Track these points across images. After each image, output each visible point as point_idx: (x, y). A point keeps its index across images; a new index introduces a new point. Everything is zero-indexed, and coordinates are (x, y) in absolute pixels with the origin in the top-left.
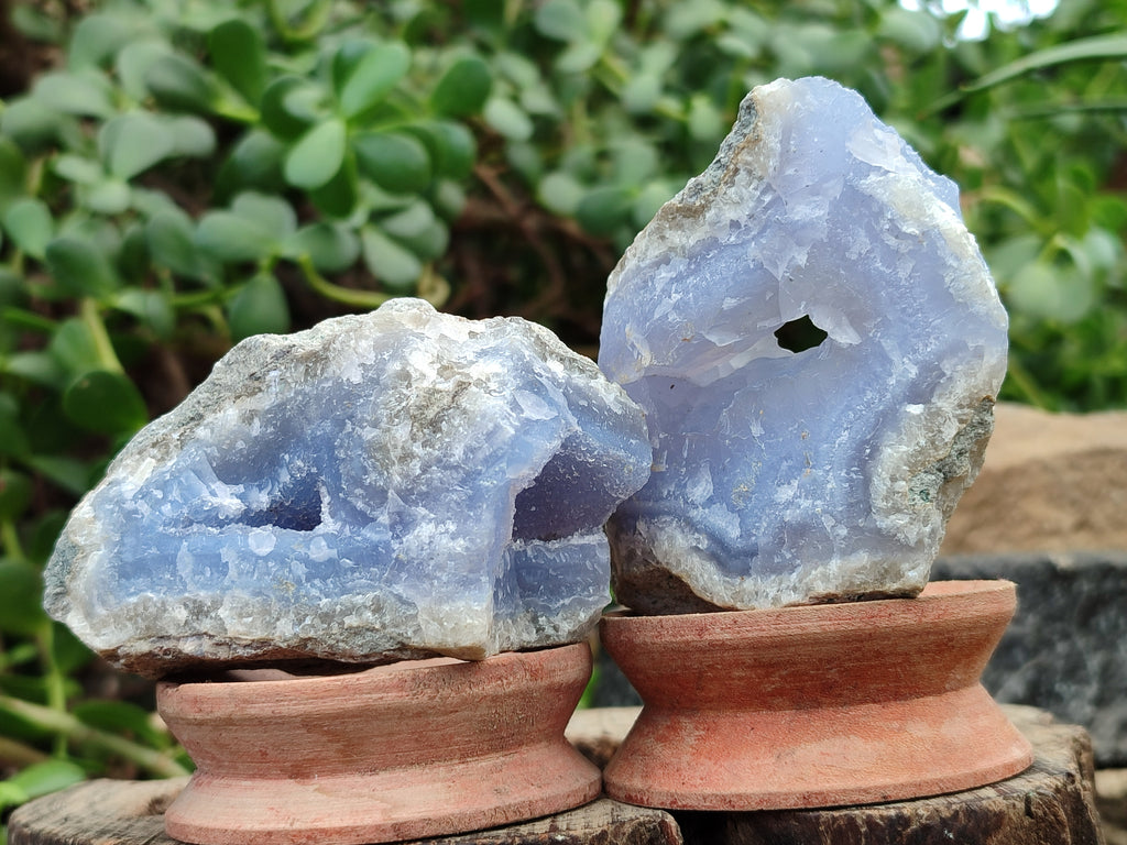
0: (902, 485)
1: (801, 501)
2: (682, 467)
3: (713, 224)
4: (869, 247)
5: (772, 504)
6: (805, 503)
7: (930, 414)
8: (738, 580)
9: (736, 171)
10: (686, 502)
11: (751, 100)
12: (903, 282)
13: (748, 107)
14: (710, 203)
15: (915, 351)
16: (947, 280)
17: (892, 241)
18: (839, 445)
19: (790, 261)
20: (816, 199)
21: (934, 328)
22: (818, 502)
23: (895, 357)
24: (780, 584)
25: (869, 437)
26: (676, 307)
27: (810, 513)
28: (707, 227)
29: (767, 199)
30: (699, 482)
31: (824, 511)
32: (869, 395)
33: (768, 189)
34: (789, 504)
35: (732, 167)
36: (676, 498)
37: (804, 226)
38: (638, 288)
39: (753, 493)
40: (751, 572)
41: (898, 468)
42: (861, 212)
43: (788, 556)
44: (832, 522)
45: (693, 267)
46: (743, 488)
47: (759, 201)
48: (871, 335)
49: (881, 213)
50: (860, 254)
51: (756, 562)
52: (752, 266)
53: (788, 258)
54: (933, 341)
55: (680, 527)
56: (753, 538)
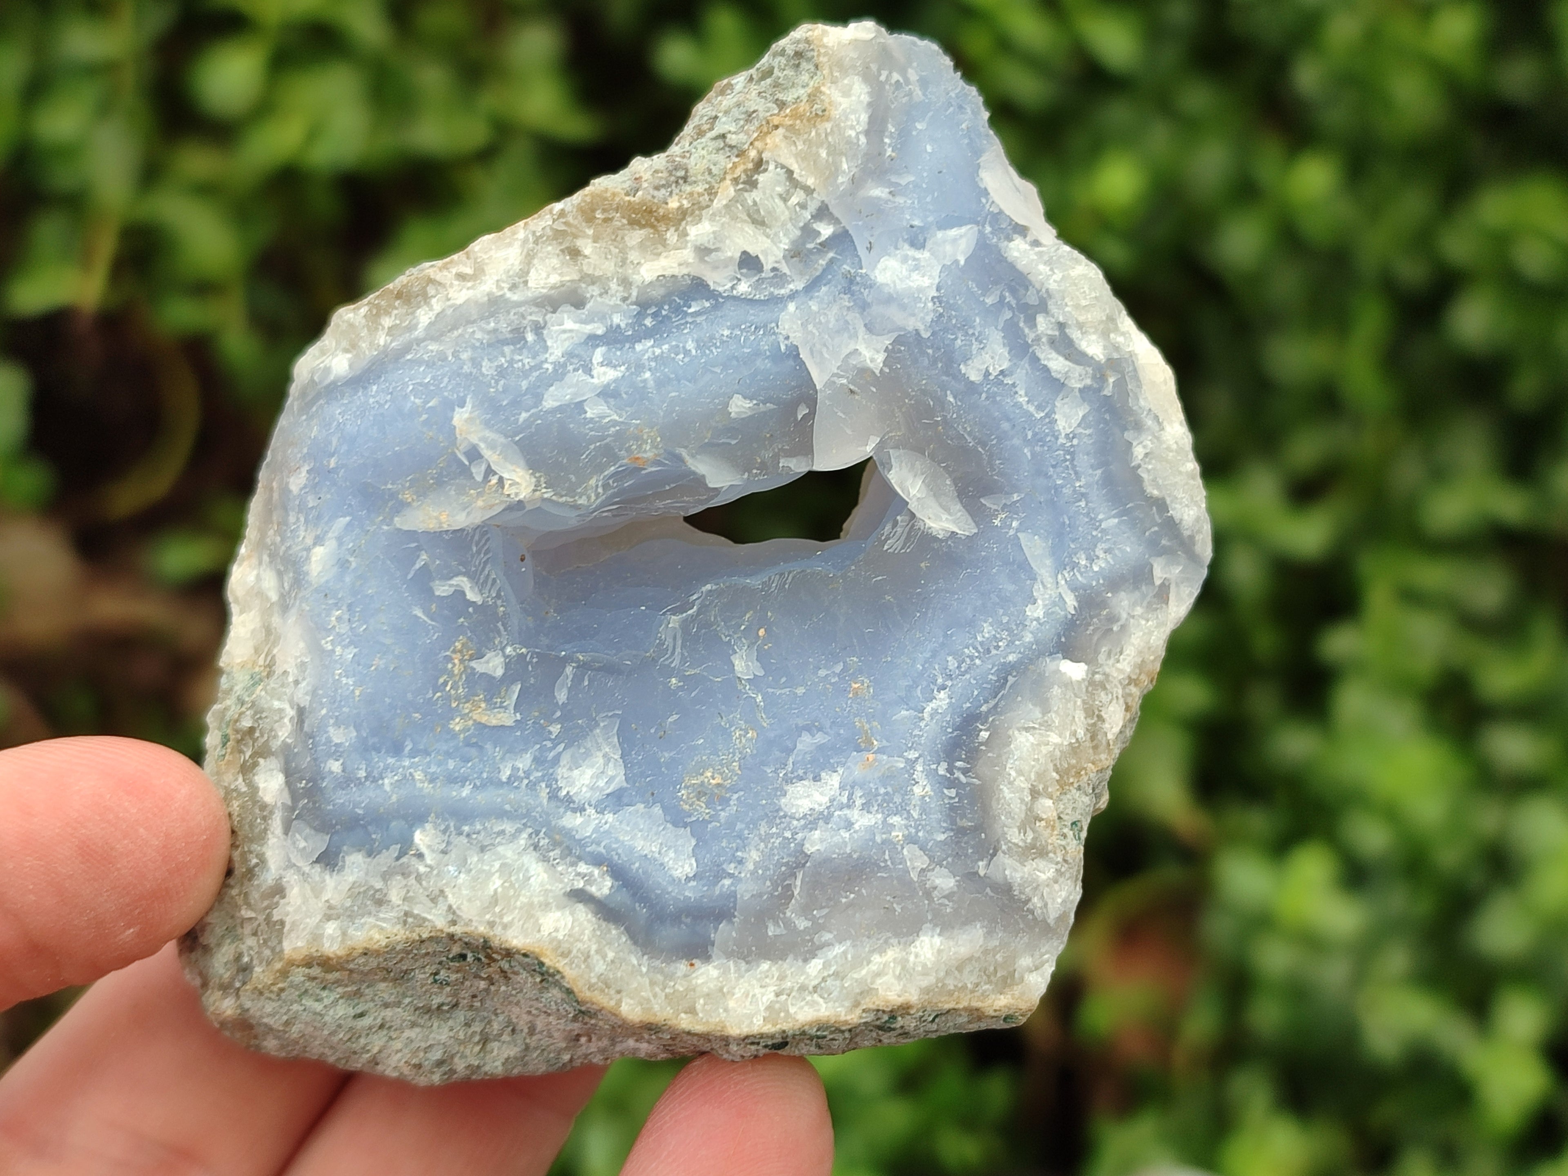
0: (1046, 806)
1: (854, 814)
2: (552, 722)
3: (703, 251)
4: (1005, 366)
5: (775, 815)
6: (863, 821)
7: (1091, 683)
8: (682, 967)
9: (759, 165)
10: (553, 796)
11: (807, 41)
12: (1062, 440)
13: (799, 55)
14: (702, 208)
15: (1075, 566)
16: (1139, 452)
17: (1057, 363)
18: (932, 716)
19: (848, 356)
20: (918, 254)
21: (1104, 531)
22: (895, 820)
23: (1043, 567)
24: (782, 978)
25: (984, 708)
26: (607, 393)
27: (878, 839)
28: (687, 254)
29: (826, 231)
30: (588, 754)
31: (910, 840)
32: (987, 630)
33: (823, 213)
34: (814, 820)
35: (753, 154)
36: (532, 786)
37: (889, 299)
38: (497, 343)
39: (734, 789)
40: (715, 951)
41: (1040, 776)
42: (1002, 298)
43: (802, 924)
44: (922, 862)
45: (648, 322)
46: (711, 778)
47: (808, 232)
48: (997, 522)
49: (1043, 307)
50: (987, 374)
51: (724, 933)
52: (783, 348)
53: (845, 351)
54: (1102, 555)
55: (536, 847)
56: (727, 882)
